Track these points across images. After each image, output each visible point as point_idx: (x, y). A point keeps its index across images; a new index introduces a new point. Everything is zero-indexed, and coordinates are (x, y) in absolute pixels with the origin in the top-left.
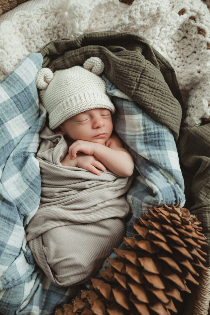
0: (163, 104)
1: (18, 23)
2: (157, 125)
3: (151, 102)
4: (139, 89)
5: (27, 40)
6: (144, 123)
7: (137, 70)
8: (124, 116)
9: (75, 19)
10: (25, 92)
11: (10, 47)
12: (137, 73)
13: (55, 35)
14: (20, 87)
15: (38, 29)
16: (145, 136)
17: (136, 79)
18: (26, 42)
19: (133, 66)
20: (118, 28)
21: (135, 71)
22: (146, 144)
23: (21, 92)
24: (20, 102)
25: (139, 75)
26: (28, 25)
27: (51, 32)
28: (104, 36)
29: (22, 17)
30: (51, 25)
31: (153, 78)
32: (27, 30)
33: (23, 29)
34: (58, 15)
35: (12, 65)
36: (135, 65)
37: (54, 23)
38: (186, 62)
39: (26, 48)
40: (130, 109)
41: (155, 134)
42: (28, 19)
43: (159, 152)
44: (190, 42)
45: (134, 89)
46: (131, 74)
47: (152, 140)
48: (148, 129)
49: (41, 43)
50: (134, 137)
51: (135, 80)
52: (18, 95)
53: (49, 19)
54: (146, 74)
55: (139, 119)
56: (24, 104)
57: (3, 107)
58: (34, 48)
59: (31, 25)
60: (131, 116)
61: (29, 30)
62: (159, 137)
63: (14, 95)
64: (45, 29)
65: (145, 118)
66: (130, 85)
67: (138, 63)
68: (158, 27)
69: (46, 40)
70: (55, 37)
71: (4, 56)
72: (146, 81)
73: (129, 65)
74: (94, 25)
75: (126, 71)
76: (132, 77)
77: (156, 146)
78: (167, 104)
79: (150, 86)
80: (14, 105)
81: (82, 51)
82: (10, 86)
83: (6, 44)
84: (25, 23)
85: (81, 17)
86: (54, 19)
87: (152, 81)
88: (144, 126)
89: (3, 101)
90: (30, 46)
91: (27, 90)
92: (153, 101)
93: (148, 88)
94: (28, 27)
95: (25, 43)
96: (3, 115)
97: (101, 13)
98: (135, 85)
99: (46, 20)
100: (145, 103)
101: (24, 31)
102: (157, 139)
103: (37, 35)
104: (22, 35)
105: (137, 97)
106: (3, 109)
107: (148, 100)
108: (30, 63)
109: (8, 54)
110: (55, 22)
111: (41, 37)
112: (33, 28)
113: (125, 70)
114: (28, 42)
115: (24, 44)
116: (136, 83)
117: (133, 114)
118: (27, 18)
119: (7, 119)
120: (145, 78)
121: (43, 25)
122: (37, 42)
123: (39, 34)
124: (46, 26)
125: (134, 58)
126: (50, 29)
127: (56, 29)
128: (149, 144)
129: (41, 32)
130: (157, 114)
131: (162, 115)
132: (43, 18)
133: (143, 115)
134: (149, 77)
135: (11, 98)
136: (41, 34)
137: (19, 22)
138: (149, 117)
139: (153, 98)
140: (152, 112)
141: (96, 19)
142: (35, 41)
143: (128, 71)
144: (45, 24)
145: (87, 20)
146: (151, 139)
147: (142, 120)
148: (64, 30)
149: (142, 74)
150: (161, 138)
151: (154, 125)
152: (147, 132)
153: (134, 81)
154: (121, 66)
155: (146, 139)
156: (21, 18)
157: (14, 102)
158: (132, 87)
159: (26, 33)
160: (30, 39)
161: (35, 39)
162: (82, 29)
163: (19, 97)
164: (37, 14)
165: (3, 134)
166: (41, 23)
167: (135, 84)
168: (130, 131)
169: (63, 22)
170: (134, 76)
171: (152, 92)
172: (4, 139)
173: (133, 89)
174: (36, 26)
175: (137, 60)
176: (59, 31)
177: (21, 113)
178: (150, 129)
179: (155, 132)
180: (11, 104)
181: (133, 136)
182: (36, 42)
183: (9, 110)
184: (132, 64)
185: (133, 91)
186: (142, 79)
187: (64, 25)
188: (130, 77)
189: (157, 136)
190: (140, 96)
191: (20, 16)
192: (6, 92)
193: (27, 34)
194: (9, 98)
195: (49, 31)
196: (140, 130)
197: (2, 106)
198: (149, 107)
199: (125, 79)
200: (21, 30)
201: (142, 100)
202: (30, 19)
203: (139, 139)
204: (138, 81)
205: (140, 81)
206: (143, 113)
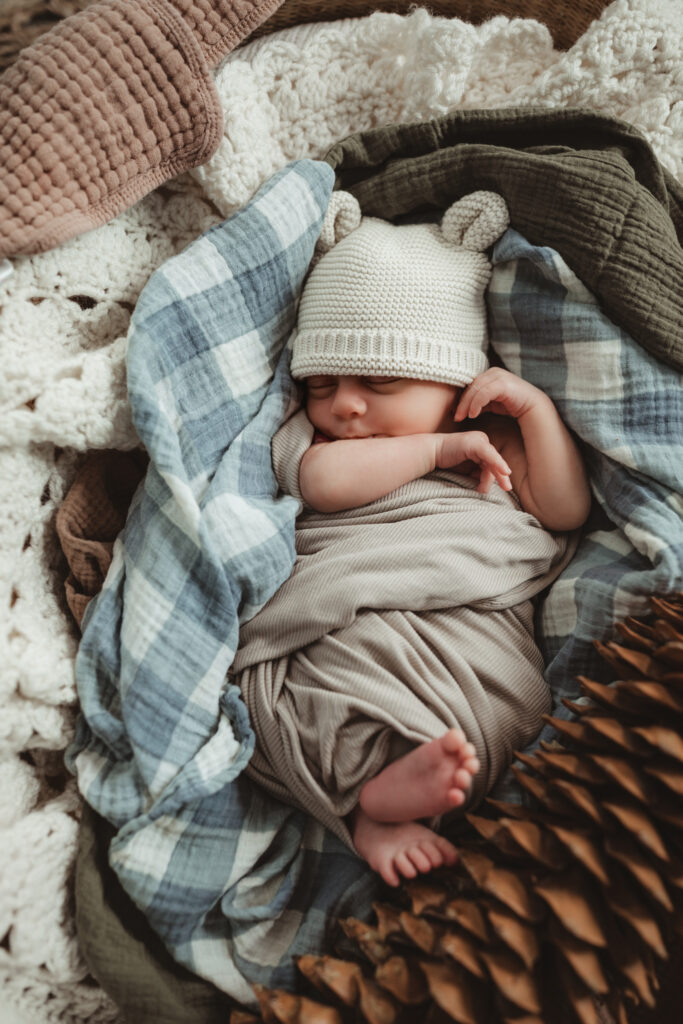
1: (266, 74)
2: (663, 373)
3: (652, 300)
4: (622, 256)
5: (287, 123)
6: (627, 367)
7: (616, 201)
8: (563, 348)
9: (435, 66)
10: (275, 266)
11: (244, 133)
12: (618, 210)
13: (365, 117)
14: (265, 250)
15: (321, 95)
16: (628, 406)
17: (614, 228)
18: (282, 129)
19: (606, 189)
20: (551, 94)
21: (612, 203)
22: (628, 428)
23: (264, 265)
24: (257, 293)
25: (623, 218)
26: (294, 82)
27: (353, 108)
28: (515, 116)
29: (280, 59)
30: (357, 89)
31: (658, 231)
32: (288, 97)
33: (279, 93)
34: (376, 64)
35: (243, 182)
36: (610, 187)
37: (366, 84)
39: (279, 148)
40: (586, 324)
41: (656, 399)
42: (295, 66)
43: (667, 448)
45: (606, 257)
46: (601, 211)
47: (648, 417)
48: (639, 384)
49: (325, 136)
50: (592, 407)
51: (611, 230)
52: (255, 272)
53: (350, 71)
54: (640, 216)
55: (612, 355)
56: (265, 300)
57: (212, 301)
58: (302, 147)
59: (300, 84)
60: (587, 343)
61: (294, 95)
62: (668, 407)
63: (244, 269)
64: (338, 96)
65: (632, 351)
66: (594, 243)
67: (620, 183)
68: (665, 100)
69: (339, 127)
70: (365, 124)
71: (224, 153)
72: (642, 236)
73: (593, 185)
74: (476, 94)
75: (586, 201)
76: (602, 220)
77: (657, 433)
79: (653, 251)
80: (241, 299)
81: (439, 161)
82: (238, 243)
83: (233, 122)
84: (286, 76)
85: (453, 62)
86: (364, 73)
87: (658, 238)
88: (627, 374)
89: (213, 284)
90: (291, 143)
91: (281, 260)
92: (656, 298)
93: (647, 256)
94: (294, 86)
95: (277, 133)
96: (209, 322)
97: (498, 63)
98: (610, 245)
99: (343, 74)
100: (635, 300)
101: (281, 99)
102: (662, 412)
103: (316, 111)
104: (273, 108)
105: (614, 281)
106: (211, 306)
107: (643, 292)
108: (297, 186)
109: (235, 150)
110: (369, 81)
111: (327, 119)
112: (305, 91)
113: (581, 199)
114: (286, 131)
115: (276, 136)
116: (612, 239)
117: (594, 339)
118: (294, 62)
119: (221, 336)
120: (639, 227)
121: (335, 86)
122: (314, 131)
123: (322, 111)
124: (341, 89)
125: (609, 166)
126: (352, 100)
127: (370, 100)
128: (637, 428)
129: (326, 105)
130: (668, 337)
131: (680, 339)
132: (335, 67)
133: (625, 343)
134: (648, 225)
135: (236, 278)
136: (326, 111)
137: (269, 70)
138: (642, 350)
139: (656, 287)
140: (653, 328)
141: (483, 79)
142: (308, 130)
143: (591, 203)
144: (340, 85)
145: (465, 73)
146: (645, 413)
147: (621, 357)
148: (390, 106)
149: (628, 216)
150: (673, 412)
151: (654, 373)
152: (636, 392)
153: (608, 233)
154: (572, 188)
155: (631, 412)
156: (276, 61)
157: (242, 291)
158: (600, 248)
159: (286, 104)
160: (294, 122)
161: (309, 123)
162: (449, 98)
163: (257, 277)
164: (320, 56)
165: (206, 379)
166: (328, 82)
167: (608, 240)
168: (581, 390)
169: (391, 82)
170: (609, 219)
171: (657, 269)
172: (208, 395)
173: (602, 255)
174: (314, 87)
175: (616, 175)
176: (376, 107)
177: (256, 327)
178: (645, 383)
179: (657, 393)
180: (233, 296)
181: (589, 403)
182: (309, 132)
183: (226, 310)
184: (603, 182)
185: (602, 264)
186: (629, 228)
187: (390, 91)
188: (596, 219)
189: (662, 403)
190: (622, 277)
191: (274, 55)
192: (221, 258)
193: (288, 108)
194: (230, 275)
195: (348, 104)
196: (612, 386)
197: (210, 297)
198: (647, 314)
199: (582, 224)
200: (271, 94)
201: (627, 292)
202: (301, 66)
203: (609, 412)
204: (618, 234)
205: (626, 234)
206: (623, 337)
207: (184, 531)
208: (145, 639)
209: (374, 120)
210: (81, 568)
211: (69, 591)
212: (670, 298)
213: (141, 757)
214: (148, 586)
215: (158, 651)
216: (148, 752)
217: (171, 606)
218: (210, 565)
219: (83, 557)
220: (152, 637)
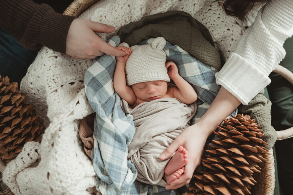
0: (208, 52)
3: (201, 52)
4: (192, 44)
8: (184, 65)
13: (123, 21)
15: (112, 18)
16: (202, 76)
22: (204, 80)
26: (105, 17)
29: (100, 12)
30: (120, 15)
32: (105, 20)
38: (214, 24)
40: (188, 60)
44: (215, 12)
47: (208, 77)
50: (194, 77)
55: (195, 65)
64: (116, 18)
65: (200, 64)
70: (124, 22)
78: (210, 52)
84: (103, 16)
86: (121, 11)
88: (200, 69)
99: (116, 12)
100: (197, 53)
101: (103, 21)
107: (199, 51)
108: (112, 43)
112: (108, 18)
117: (191, 62)
118: (104, 12)
124: (116, 16)
126: (120, 18)
129: (114, 20)
131: (209, 59)
132: (114, 11)
133: (198, 62)
138: (202, 63)
140: (203, 58)
147: (198, 66)
151: (206, 68)
152: (203, 72)
155: (204, 77)
159: (105, 22)
164: (110, 9)
166: (113, 15)
168: (190, 74)
174: (110, 17)
176: (125, 18)
178: (204, 70)
179: (207, 72)
190: (193, 49)
196: (197, 72)
198: (201, 55)
200: (101, 21)
201: (195, 51)
202: (106, 12)
203: (198, 78)
206: (197, 61)
207: (110, 130)
208: (109, 157)
209: (125, 21)
210: (88, 145)
211: (86, 150)
212: (205, 50)
213: (115, 183)
214: (106, 145)
215: (112, 159)
216: (117, 181)
217: (112, 148)
218: (119, 136)
219: (88, 142)
220: (110, 156)
